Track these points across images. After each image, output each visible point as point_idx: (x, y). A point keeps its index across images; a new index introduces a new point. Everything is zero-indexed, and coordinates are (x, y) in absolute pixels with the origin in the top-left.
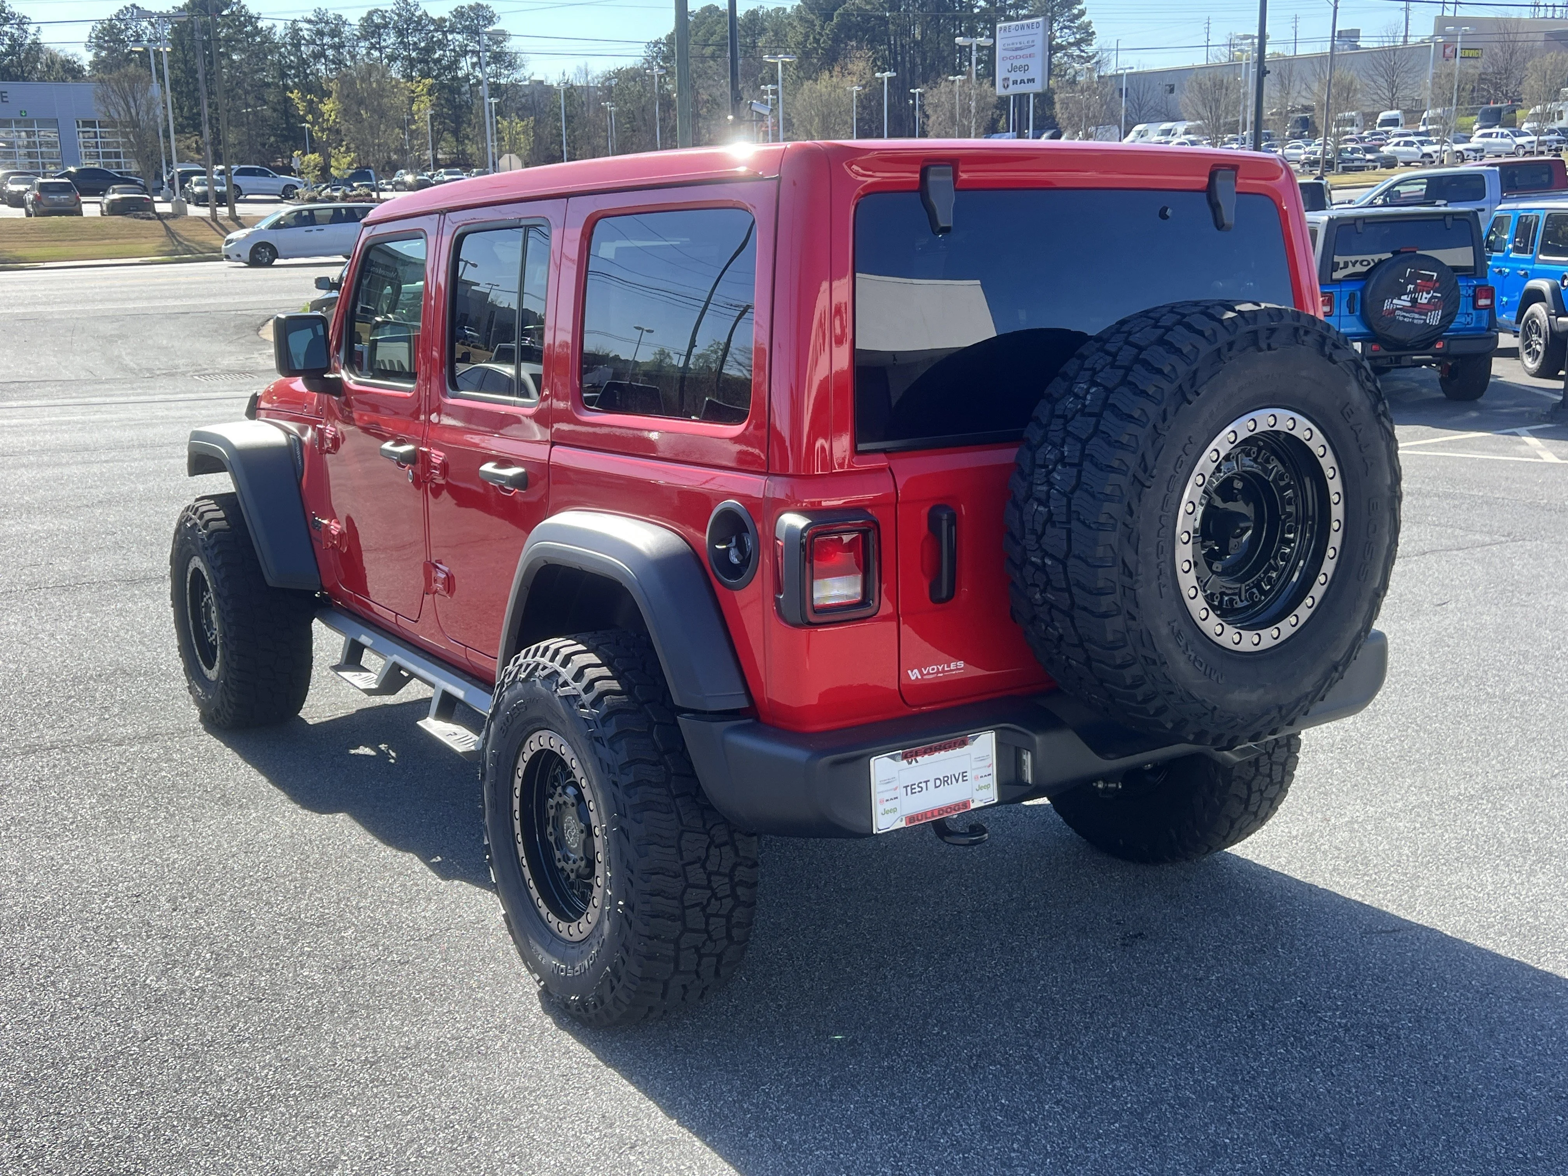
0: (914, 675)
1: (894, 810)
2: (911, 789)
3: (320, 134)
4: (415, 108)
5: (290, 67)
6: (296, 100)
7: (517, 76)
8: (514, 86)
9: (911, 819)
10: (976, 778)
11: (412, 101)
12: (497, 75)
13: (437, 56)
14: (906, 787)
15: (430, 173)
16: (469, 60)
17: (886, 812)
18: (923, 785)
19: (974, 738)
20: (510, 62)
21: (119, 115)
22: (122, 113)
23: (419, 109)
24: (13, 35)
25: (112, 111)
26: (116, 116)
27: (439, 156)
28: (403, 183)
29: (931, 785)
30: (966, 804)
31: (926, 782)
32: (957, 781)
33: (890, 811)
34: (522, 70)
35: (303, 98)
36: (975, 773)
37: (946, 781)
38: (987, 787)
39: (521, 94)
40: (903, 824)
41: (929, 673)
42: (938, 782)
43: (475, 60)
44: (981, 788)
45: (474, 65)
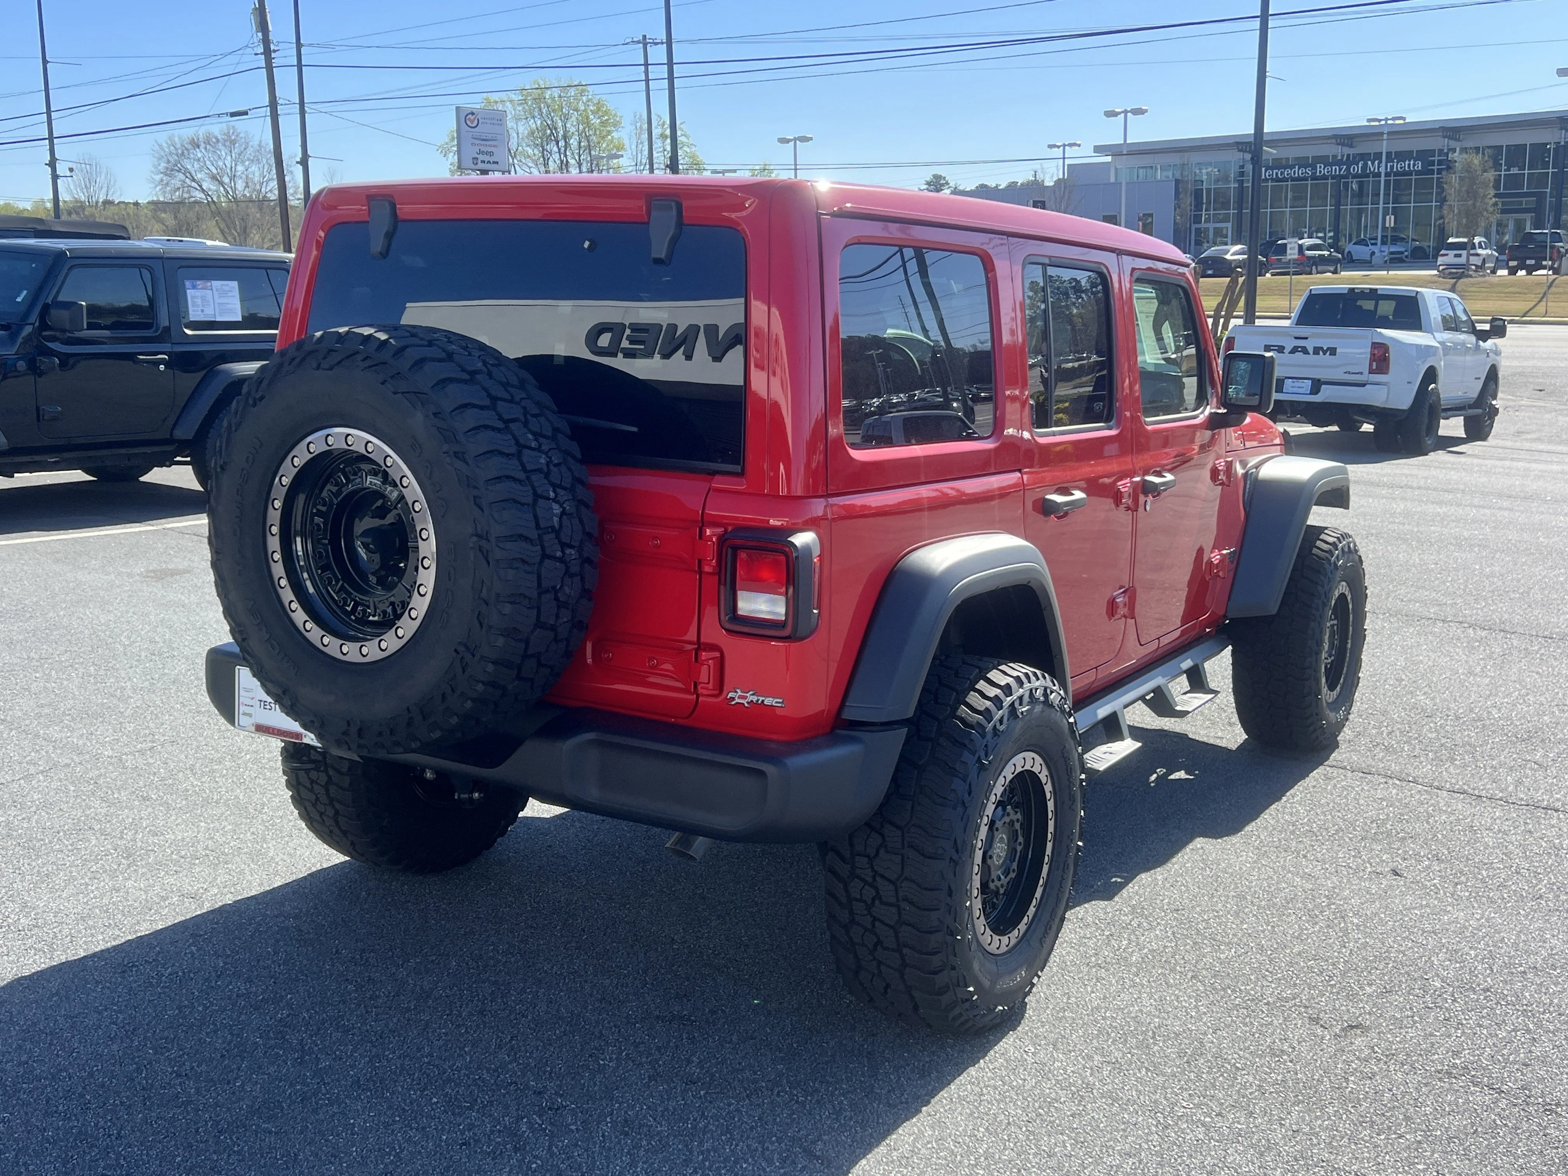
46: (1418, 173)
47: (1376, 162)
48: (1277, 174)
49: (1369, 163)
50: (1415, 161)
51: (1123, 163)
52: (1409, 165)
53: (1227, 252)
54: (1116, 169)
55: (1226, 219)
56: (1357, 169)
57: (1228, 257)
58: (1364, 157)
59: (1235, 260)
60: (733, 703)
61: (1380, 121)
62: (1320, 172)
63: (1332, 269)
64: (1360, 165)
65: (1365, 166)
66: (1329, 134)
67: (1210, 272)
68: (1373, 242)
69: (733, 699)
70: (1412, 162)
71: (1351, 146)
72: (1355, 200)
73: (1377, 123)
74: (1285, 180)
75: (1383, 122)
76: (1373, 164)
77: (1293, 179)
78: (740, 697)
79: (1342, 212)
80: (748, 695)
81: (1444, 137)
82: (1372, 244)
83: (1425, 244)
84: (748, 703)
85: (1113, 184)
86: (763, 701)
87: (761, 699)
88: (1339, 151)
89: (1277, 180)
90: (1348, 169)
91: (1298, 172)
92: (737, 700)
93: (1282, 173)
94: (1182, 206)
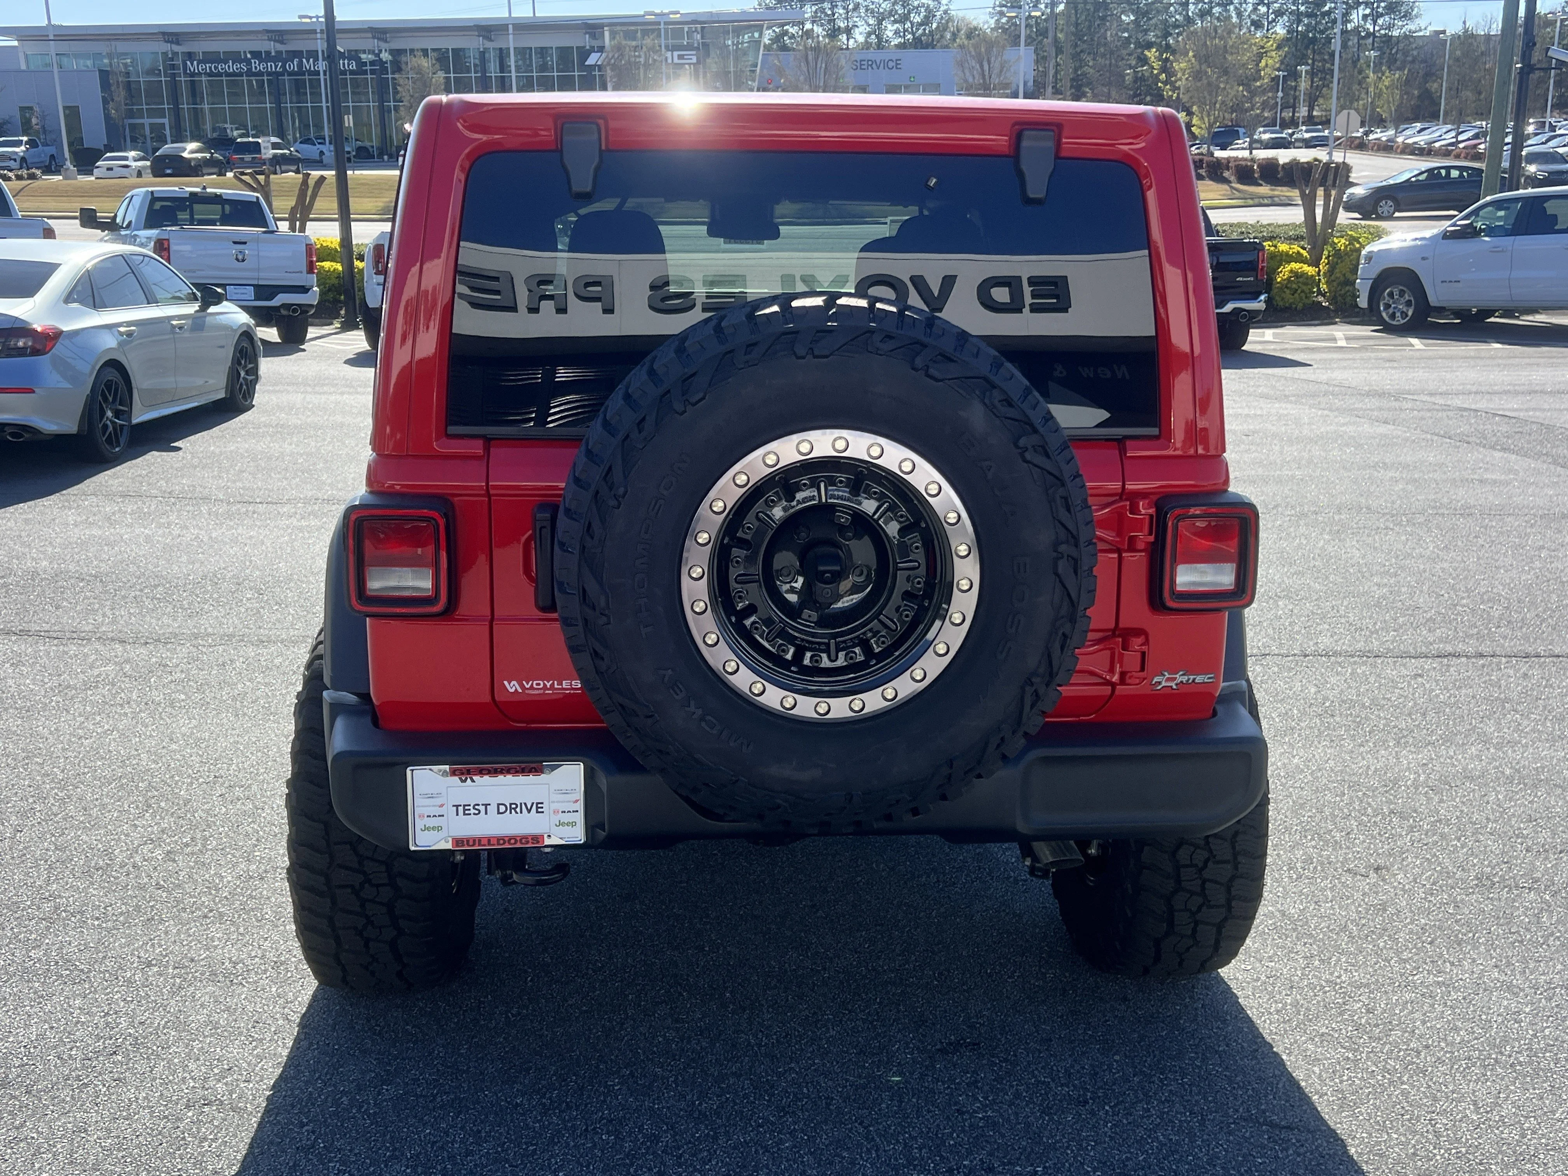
0: (512, 686)
1: (439, 829)
2: (464, 809)
3: (1170, 93)
4: (1263, 64)
5: (1176, 26)
6: (1153, 59)
7: (1412, 26)
8: (1407, 37)
9: (457, 841)
10: (556, 812)
11: (1260, 56)
12: (1389, 28)
13: (1327, 8)
14: (457, 806)
15: (1290, 131)
16: (1361, 13)
17: (427, 829)
18: (482, 808)
19: (553, 768)
20: (1406, 12)
21: (974, 78)
22: (977, 77)
23: (1267, 65)
24: (928, 6)
25: (968, 74)
26: (971, 80)
27: (1315, 113)
28: (1260, 141)
29: (492, 809)
30: (537, 838)
31: (486, 805)
32: (529, 811)
33: (434, 828)
34: (1417, 21)
35: (1159, 59)
36: (554, 806)
37: (513, 808)
38: (573, 824)
39: (1414, 46)
40: (449, 846)
41: (532, 687)
42: (502, 809)
43: (1368, 11)
44: (561, 824)
45: (1365, 17)
46: (352, 72)
47: (311, 60)
48: (210, 68)
49: (304, 60)
50: (349, 60)
51: (32, 48)
52: (344, 64)
53: (184, 150)
54: (26, 56)
55: (161, 113)
56: (293, 66)
57: (185, 155)
58: (298, 54)
59: (194, 159)
60: (1159, 688)
61: (311, 18)
62: (256, 68)
63: (294, 168)
64: (295, 63)
65: (300, 64)
66: (261, 29)
67: (169, 171)
68: (319, 141)
69: (1160, 683)
70: (346, 62)
71: (282, 42)
72: (294, 99)
73: (308, 20)
74: (220, 75)
75: (314, 20)
76: (308, 62)
77: (228, 75)
78: (1168, 680)
79: (283, 111)
80: (1177, 676)
81: (374, 37)
82: (319, 143)
83: (367, 144)
84: (1177, 684)
85: (24, 71)
86: (1194, 680)
87: (1192, 677)
88: (272, 47)
89: (211, 74)
90: (284, 66)
91: (232, 67)
92: (1164, 684)
93: (216, 68)
94: (116, 98)
